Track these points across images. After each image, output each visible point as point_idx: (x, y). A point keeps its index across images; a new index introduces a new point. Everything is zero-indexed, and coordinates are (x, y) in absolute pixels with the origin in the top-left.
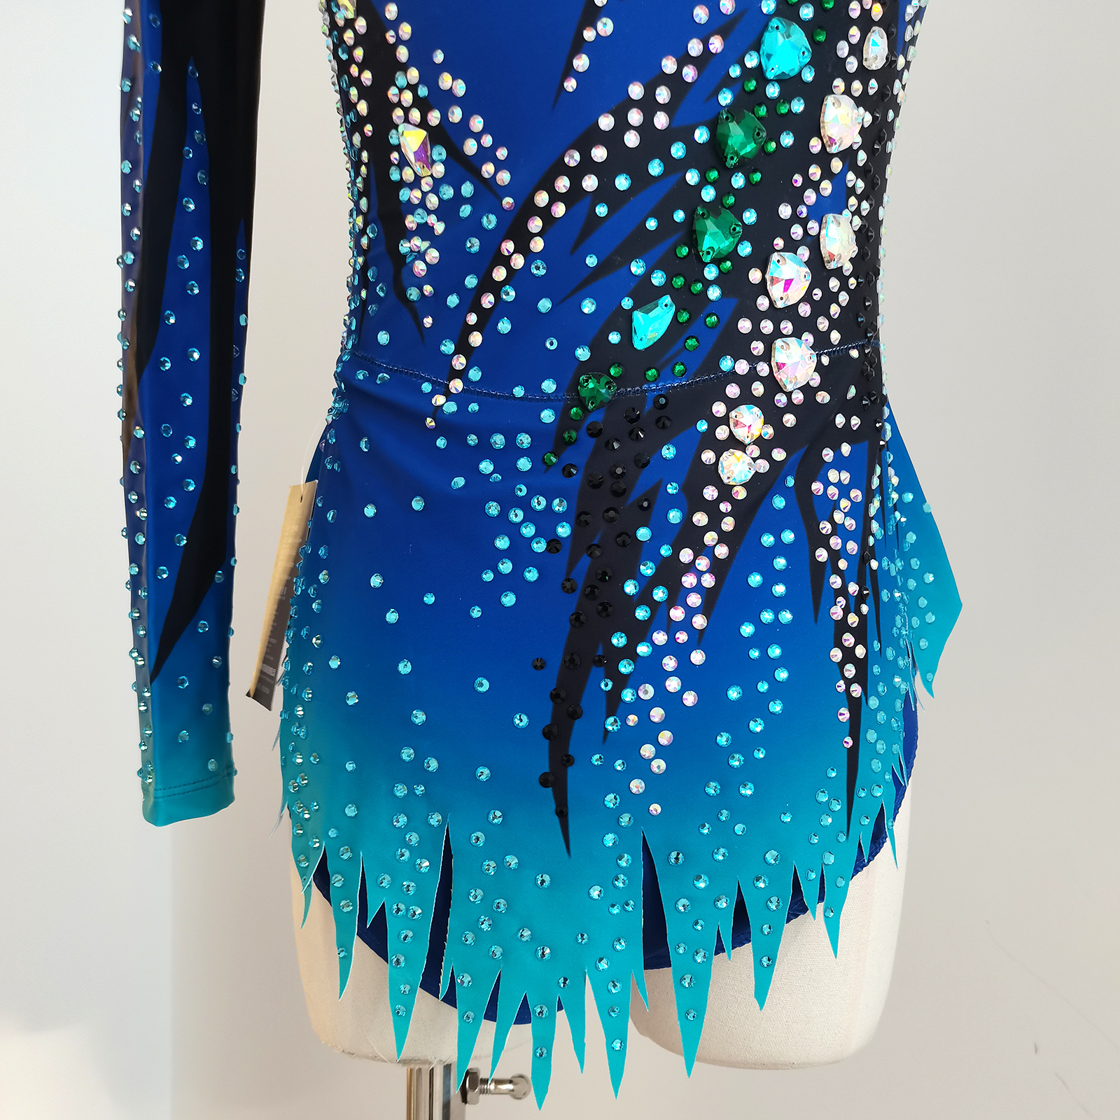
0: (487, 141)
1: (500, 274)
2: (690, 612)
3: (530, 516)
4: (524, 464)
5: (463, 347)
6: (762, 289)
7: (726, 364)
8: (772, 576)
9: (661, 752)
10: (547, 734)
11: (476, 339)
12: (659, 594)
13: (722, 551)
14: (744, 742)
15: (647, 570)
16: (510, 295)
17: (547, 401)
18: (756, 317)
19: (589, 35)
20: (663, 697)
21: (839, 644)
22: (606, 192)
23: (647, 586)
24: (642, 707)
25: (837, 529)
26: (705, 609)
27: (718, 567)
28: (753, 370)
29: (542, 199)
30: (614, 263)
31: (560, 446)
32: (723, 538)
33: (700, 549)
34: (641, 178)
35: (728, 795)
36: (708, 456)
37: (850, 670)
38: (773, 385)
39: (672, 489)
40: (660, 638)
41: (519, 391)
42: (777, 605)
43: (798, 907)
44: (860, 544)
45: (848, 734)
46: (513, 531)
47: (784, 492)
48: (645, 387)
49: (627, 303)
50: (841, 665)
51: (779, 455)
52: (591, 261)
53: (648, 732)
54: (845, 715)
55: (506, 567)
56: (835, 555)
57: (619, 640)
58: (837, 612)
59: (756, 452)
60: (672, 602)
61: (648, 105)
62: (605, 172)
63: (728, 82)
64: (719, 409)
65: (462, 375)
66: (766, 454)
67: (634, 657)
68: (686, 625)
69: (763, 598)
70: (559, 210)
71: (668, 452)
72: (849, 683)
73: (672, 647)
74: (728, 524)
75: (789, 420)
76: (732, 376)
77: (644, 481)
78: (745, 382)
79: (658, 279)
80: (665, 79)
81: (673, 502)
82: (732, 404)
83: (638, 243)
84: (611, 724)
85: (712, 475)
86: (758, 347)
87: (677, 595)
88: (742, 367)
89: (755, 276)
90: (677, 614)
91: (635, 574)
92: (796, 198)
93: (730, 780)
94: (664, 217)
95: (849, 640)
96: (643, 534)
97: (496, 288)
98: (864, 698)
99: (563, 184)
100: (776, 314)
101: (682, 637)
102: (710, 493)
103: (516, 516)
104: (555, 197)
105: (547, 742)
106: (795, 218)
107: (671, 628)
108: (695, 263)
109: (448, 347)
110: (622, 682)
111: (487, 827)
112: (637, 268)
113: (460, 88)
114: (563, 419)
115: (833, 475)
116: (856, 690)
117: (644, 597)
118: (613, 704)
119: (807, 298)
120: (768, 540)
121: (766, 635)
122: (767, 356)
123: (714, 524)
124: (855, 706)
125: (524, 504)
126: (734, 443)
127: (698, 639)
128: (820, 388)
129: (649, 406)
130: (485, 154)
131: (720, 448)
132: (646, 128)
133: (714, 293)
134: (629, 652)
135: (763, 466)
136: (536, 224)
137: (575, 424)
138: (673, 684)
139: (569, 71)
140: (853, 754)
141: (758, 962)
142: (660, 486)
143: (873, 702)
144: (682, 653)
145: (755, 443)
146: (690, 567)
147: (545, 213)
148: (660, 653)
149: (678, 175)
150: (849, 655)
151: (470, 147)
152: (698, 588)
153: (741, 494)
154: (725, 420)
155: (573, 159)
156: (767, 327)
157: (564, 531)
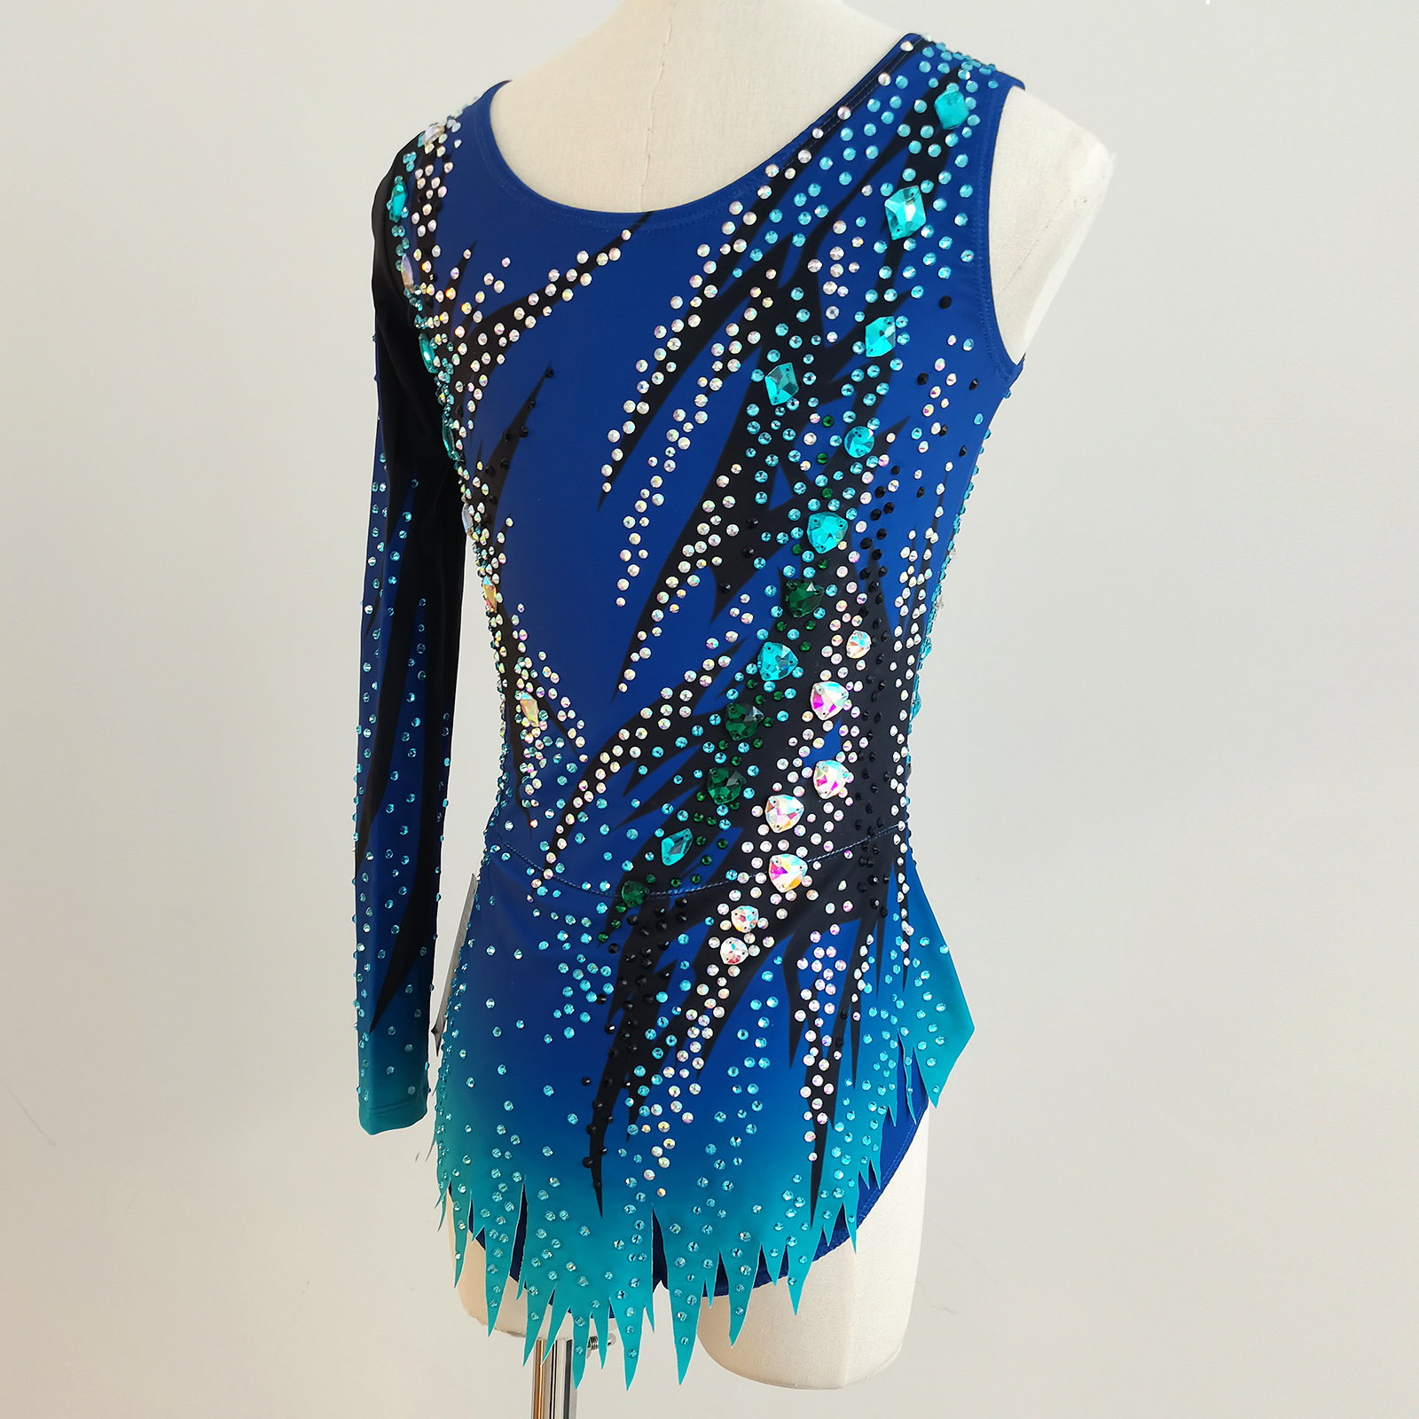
0: (572, 714)
1: (578, 802)
2: (692, 1056)
3: (588, 976)
4: (586, 938)
5: (554, 849)
6: (763, 820)
7: (730, 875)
8: (756, 1032)
9: (666, 1153)
10: (589, 1131)
11: (562, 844)
12: (671, 1041)
13: (719, 1012)
14: (726, 1153)
15: (663, 1022)
16: (584, 818)
17: (603, 897)
18: (757, 840)
19: (635, 657)
20: (668, 1115)
21: (809, 1084)
22: (646, 758)
23: (663, 1034)
24: (653, 1121)
25: (817, 995)
26: (703, 1054)
27: (715, 1024)
28: (752, 879)
29: (605, 758)
30: (651, 806)
31: (609, 930)
32: (720, 1003)
33: (703, 1011)
34: (671, 749)
35: (713, 1189)
36: (714, 943)
37: (817, 1104)
38: (769, 888)
39: (686, 965)
40: (669, 1072)
41: (587, 886)
42: (758, 1054)
43: (763, 1278)
44: (838, 1006)
45: (813, 1150)
46: (575, 985)
47: (773, 968)
48: (670, 892)
49: (659, 833)
50: (810, 1099)
51: (769, 942)
52: (636, 803)
53: (658, 1138)
54: (810, 1136)
55: (569, 1010)
56: (812, 1016)
57: (640, 1072)
58: (809, 1060)
59: (751, 938)
60: (679, 1047)
61: (676, 702)
62: (646, 746)
63: (734, 684)
64: (723, 909)
65: (552, 866)
66: (758, 943)
67: (649, 1084)
68: (688, 1064)
69: (748, 1049)
70: (615, 767)
71: (683, 939)
72: (815, 1113)
73: (677, 1080)
74: (724, 993)
75: (782, 914)
76: (736, 885)
77: (665, 959)
78: (745, 889)
79: (683, 816)
80: (687, 686)
81: (685, 976)
82: (733, 905)
83: (668, 793)
84: (633, 1130)
85: (715, 956)
86: (757, 863)
87: (684, 1043)
88: (744, 878)
89: (757, 811)
90: (683, 1056)
91: (654, 1026)
92: (792, 754)
93: (715, 1178)
94: (687, 775)
95: (818, 1081)
96: (663, 997)
97: (575, 812)
98: (829, 1124)
99: (618, 751)
100: (773, 837)
101: (685, 1073)
102: (713, 970)
103: (578, 975)
104: (613, 758)
105: (589, 1136)
106: (791, 768)
107: (678, 1066)
108: (710, 806)
109: (545, 847)
110: (640, 1101)
111: (548, 1187)
112: (667, 809)
113: (555, 678)
114: (612, 912)
115: (819, 953)
116: (822, 1118)
117: (660, 1042)
118: (634, 1115)
119: (803, 821)
120: (755, 1005)
121: (747, 1076)
122: (764, 869)
123: (713, 993)
124: (821, 1131)
125: (583, 967)
126: (735, 933)
127: (696, 1076)
128: (811, 888)
129: (672, 905)
130: (571, 723)
131: (723, 935)
132: (674, 717)
133: (724, 825)
134: (646, 1080)
135: (755, 951)
136: (601, 774)
137: (620, 916)
138: (677, 1107)
139: (622, 679)
140: (817, 1166)
141: (734, 1309)
142: (676, 964)
143: (839, 1128)
144: (684, 1084)
145: (752, 931)
146: (695, 1023)
147: (606, 767)
148: (668, 1083)
149: (698, 747)
150: (818, 1092)
151: (562, 716)
152: (700, 1039)
153: (735, 971)
154: (728, 917)
155: (625, 734)
156: (766, 847)
157: (609, 989)
